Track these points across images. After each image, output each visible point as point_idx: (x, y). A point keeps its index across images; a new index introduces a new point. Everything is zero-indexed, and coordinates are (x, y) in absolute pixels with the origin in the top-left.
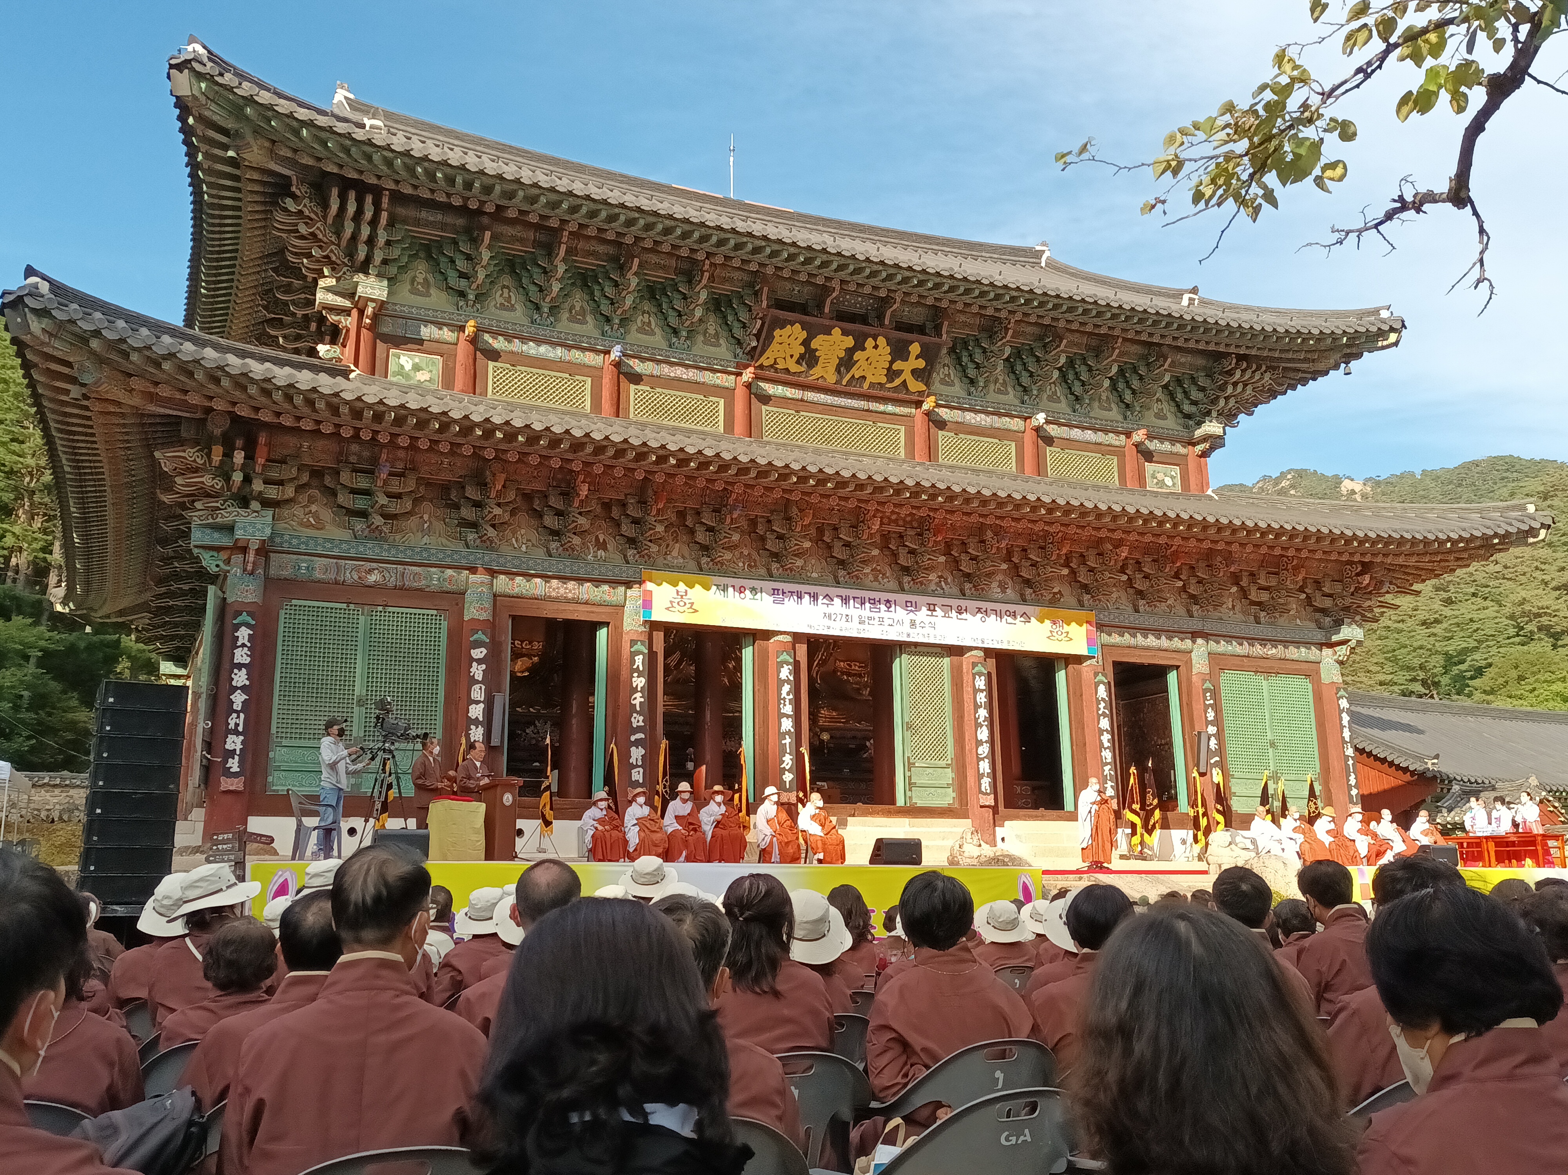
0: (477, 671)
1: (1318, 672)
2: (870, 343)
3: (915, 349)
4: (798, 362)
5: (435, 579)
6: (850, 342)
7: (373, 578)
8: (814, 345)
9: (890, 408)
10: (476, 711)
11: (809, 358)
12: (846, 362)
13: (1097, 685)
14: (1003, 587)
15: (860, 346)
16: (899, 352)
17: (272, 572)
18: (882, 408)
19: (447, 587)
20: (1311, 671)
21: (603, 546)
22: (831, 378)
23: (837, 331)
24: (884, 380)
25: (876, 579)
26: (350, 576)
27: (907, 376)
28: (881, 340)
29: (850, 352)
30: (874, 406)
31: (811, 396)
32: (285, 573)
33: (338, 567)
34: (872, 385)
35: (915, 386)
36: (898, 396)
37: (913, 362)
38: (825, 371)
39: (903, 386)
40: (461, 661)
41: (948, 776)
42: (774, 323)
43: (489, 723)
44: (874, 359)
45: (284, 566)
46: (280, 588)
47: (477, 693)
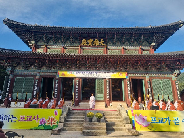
1: (172, 79)
2: (95, 40)
3: (102, 40)
4: (86, 44)
5: (33, 74)
6: (92, 40)
7: (25, 74)
8: (88, 41)
9: (101, 48)
11: (88, 43)
12: (93, 43)
13: (127, 82)
14: (112, 69)
15: (94, 40)
16: (100, 40)
17: (14, 74)
18: (99, 48)
19: (34, 74)
20: (170, 78)
21: (54, 68)
22: (91, 45)
23: (90, 39)
24: (99, 44)
25: (92, 70)
26: (23, 74)
27: (102, 43)
28: (97, 39)
29: (93, 41)
30: (98, 48)
31: (89, 48)
32: (16, 74)
33: (21, 73)
34: (97, 45)
36: (101, 46)
37: (102, 41)
38: (90, 44)
39: (102, 45)
40: (35, 83)
41: (103, 96)
42: (82, 39)
43: (37, 91)
44: (96, 42)
45: (15, 73)
46: (15, 76)
47: (36, 87)
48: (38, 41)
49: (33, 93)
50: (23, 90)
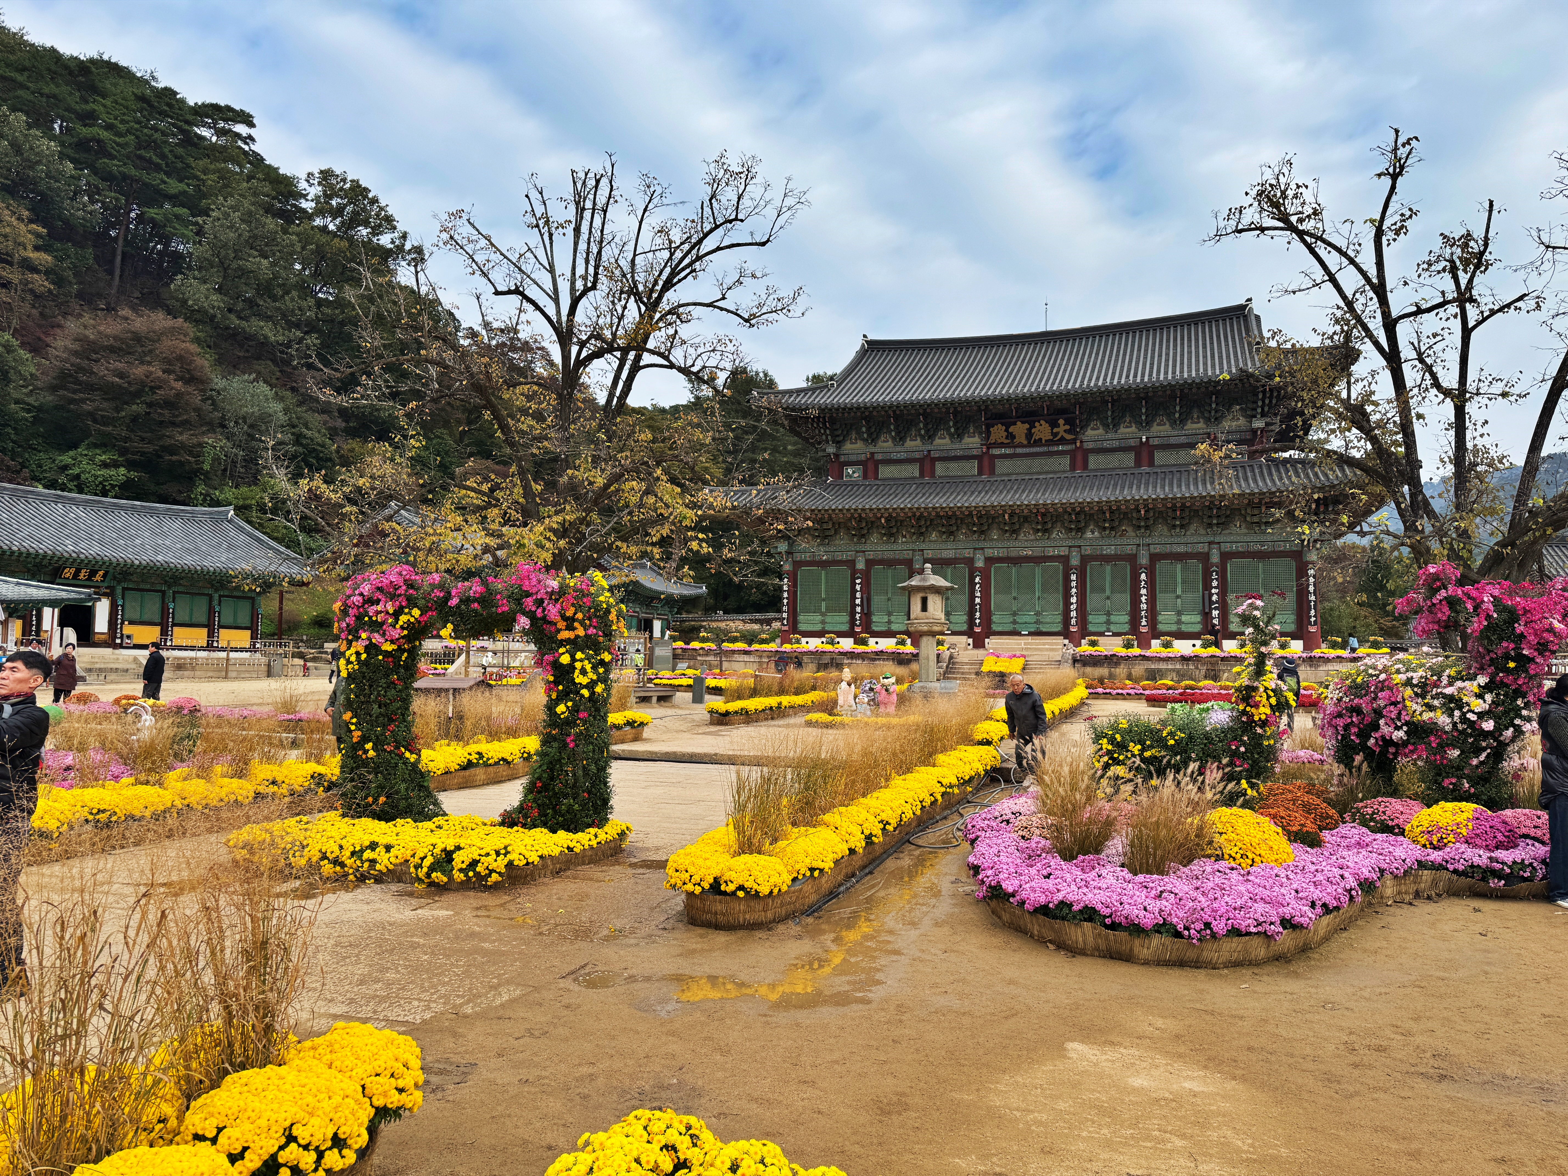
0: (858, 587)
2: (1037, 424)
3: (1061, 422)
4: (1007, 438)
5: (845, 556)
6: (1027, 426)
7: (824, 558)
8: (1011, 430)
9: (1060, 448)
10: (858, 601)
11: (1011, 436)
12: (1029, 435)
14: (1092, 532)
15: (1032, 426)
16: (1054, 424)
18: (1056, 449)
19: (850, 558)
20: (1295, 555)
21: (905, 536)
22: (1025, 442)
23: (1019, 423)
24: (1051, 437)
25: (1025, 535)
26: (817, 558)
27: (1062, 433)
28: (1043, 422)
29: (1029, 430)
30: (1051, 449)
31: (1019, 450)
33: (813, 555)
34: (1046, 441)
35: (1068, 437)
36: (1062, 441)
37: (1062, 428)
38: (1021, 438)
39: (1062, 438)
40: (854, 584)
41: (1059, 618)
42: (988, 427)
43: (862, 605)
44: (1042, 430)
45: (798, 557)
46: (797, 564)
47: (858, 595)
48: (844, 440)
49: (853, 613)
50: (823, 604)
